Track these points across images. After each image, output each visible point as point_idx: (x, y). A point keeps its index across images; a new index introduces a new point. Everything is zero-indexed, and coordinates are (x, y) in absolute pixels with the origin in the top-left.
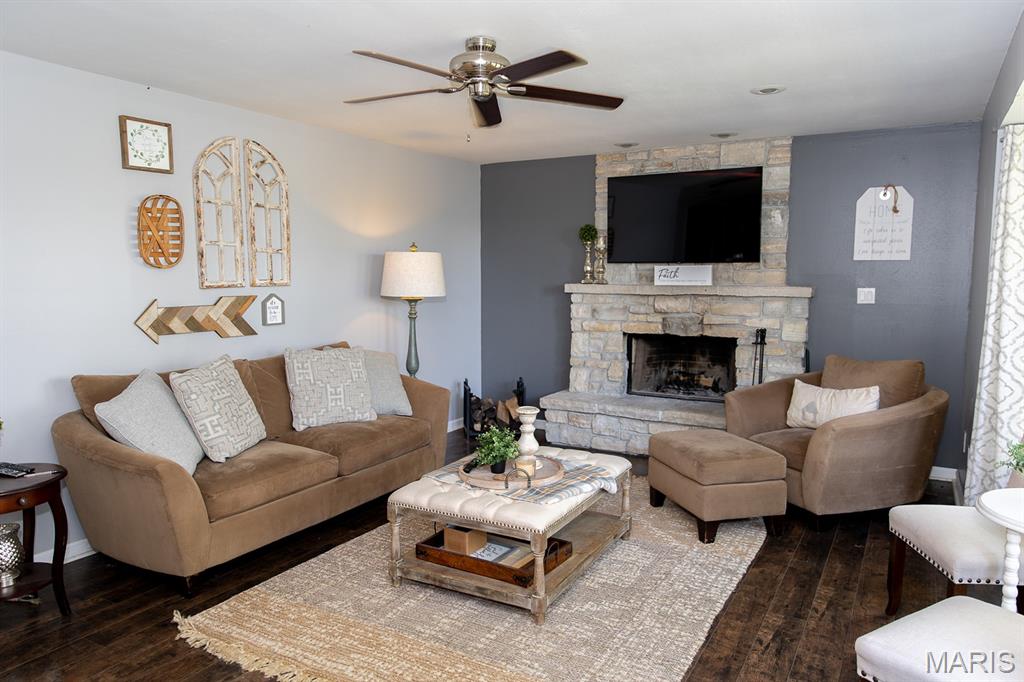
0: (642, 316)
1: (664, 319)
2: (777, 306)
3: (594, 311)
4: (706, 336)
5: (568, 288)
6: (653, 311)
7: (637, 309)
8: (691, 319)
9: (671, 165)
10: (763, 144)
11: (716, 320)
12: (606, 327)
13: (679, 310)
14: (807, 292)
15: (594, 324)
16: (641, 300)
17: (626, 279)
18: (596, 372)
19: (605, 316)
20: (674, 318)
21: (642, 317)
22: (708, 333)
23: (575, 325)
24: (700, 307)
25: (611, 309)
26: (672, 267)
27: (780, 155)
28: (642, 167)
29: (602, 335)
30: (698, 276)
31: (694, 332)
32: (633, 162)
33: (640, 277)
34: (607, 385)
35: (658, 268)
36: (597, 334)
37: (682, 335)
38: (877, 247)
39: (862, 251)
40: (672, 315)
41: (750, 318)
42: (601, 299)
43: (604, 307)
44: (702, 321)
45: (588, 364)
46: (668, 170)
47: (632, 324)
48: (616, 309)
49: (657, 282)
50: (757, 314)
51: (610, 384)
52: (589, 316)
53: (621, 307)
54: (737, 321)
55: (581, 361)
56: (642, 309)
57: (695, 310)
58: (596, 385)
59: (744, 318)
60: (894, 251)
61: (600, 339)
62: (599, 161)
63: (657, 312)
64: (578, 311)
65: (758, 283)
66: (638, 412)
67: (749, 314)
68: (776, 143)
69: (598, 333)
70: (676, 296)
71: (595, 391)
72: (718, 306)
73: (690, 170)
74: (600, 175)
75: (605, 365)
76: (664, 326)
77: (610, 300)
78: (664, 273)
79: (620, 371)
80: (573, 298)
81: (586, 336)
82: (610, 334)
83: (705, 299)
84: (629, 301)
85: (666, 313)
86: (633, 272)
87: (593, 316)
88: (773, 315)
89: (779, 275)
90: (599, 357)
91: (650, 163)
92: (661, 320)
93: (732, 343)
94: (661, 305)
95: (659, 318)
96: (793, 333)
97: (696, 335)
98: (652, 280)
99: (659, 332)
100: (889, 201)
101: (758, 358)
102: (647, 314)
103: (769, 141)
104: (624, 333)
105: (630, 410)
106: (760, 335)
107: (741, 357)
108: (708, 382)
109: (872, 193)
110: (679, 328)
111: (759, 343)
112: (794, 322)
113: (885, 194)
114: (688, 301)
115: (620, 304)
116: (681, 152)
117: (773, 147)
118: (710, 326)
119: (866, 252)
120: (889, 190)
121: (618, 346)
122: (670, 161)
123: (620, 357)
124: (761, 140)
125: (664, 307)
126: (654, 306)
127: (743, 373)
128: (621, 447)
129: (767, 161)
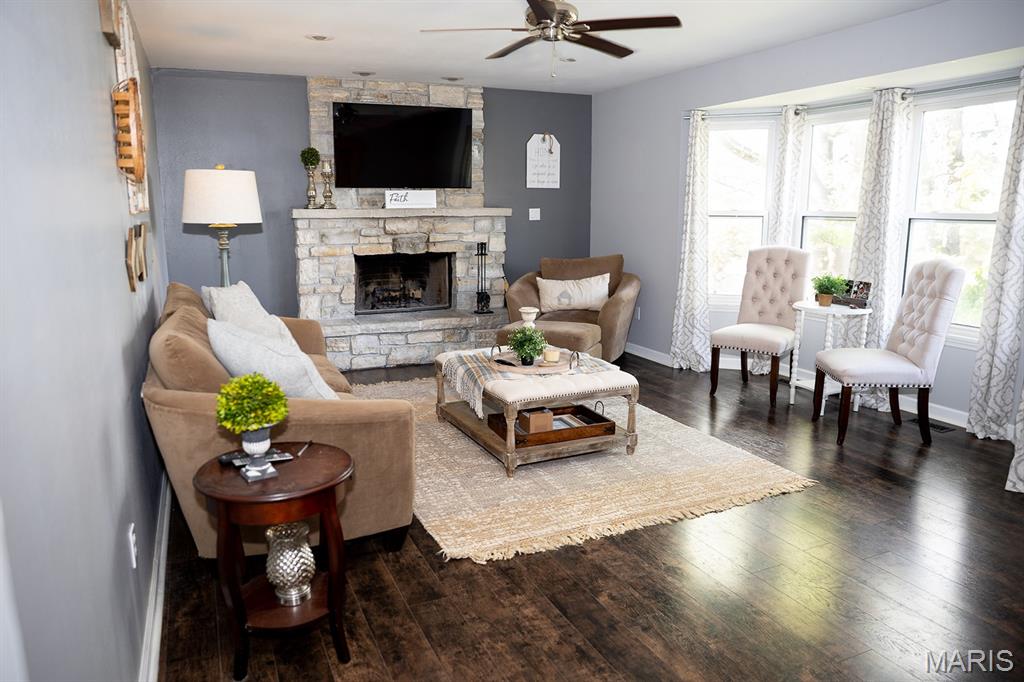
0: (373, 238)
1: (394, 240)
2: (484, 224)
3: (323, 236)
4: (431, 253)
5: (296, 213)
6: (383, 233)
7: (368, 232)
8: (420, 238)
9: (386, 97)
10: (462, 89)
11: (440, 238)
12: (338, 251)
13: (408, 230)
14: (508, 212)
15: (324, 249)
16: (372, 223)
17: (348, 203)
18: (329, 297)
19: (335, 240)
20: (403, 238)
21: (374, 240)
22: (433, 249)
23: (301, 252)
24: (426, 227)
25: (341, 233)
26: (402, 192)
27: (476, 101)
28: (358, 95)
29: (332, 260)
30: (423, 199)
31: (421, 250)
32: (347, 90)
33: (362, 202)
34: (341, 309)
35: (388, 193)
36: (327, 260)
37: (411, 252)
38: (541, 178)
39: (533, 182)
40: (402, 236)
41: (466, 235)
42: (330, 224)
43: (334, 231)
44: (428, 239)
45: (319, 290)
46: (383, 102)
47: (364, 247)
48: (346, 233)
49: (388, 206)
50: (470, 231)
51: (343, 307)
52: (316, 241)
53: (352, 230)
54: (456, 238)
55: (311, 288)
56: (374, 232)
57: (422, 230)
58: (328, 310)
59: (460, 234)
60: (551, 181)
61: (330, 263)
63: (387, 233)
64: (305, 238)
65: (465, 205)
66: (373, 327)
67: (464, 232)
68: (473, 90)
69: (330, 259)
70: (404, 219)
71: (328, 316)
72: (440, 225)
73: (403, 104)
74: (314, 98)
75: (337, 289)
76: (394, 246)
77: (340, 224)
78: (394, 197)
79: (350, 294)
80: (299, 224)
81: (316, 261)
82: (341, 258)
83: (430, 220)
84: (359, 225)
85: (396, 234)
86: (354, 197)
87: (322, 241)
88: (482, 231)
89: (479, 199)
90: (330, 282)
91: (366, 92)
92: (391, 241)
93: (450, 256)
94: (391, 227)
95: (389, 239)
96: (497, 245)
97: (423, 252)
98: (374, 204)
99: (390, 252)
100: (546, 146)
101: (481, 267)
102: (378, 236)
103: (466, 89)
104: (355, 256)
105: (392, 325)
106: (482, 246)
107: (460, 268)
108: (418, 294)
109: (536, 138)
110: (408, 247)
111: (482, 254)
112: (497, 236)
113: (544, 139)
114: (416, 222)
115: (350, 228)
116: (395, 87)
117: (470, 93)
118: (434, 243)
119: (534, 182)
120: (547, 136)
121: (350, 270)
122: (385, 93)
123: (353, 279)
124: (462, 86)
125: (395, 229)
126: (384, 228)
127: (463, 280)
128: (381, 362)
129: (466, 104)
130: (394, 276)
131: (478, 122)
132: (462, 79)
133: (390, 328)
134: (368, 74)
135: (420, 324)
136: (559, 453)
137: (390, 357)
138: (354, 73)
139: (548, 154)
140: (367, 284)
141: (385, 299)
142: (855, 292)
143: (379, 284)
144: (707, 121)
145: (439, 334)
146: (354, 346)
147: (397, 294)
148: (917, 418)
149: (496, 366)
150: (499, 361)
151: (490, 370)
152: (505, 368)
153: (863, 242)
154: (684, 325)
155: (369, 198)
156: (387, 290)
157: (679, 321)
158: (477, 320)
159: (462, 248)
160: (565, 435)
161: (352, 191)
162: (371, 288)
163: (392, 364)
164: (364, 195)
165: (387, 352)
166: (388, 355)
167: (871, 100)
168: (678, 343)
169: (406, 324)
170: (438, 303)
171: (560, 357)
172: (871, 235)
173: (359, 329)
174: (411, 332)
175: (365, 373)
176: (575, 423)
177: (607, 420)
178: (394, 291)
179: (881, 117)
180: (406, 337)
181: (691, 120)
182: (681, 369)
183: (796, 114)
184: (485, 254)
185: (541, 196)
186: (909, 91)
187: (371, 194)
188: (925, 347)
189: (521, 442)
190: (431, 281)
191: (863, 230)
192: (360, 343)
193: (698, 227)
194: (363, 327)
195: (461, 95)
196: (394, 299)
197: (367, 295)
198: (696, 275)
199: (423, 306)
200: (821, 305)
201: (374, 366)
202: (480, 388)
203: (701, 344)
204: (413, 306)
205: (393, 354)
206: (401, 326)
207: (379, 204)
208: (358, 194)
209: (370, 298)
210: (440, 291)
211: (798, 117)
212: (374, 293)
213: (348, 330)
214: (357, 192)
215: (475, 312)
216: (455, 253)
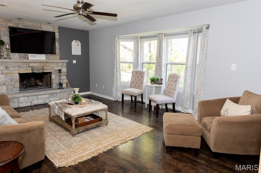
1: (32, 69)
2: (60, 64)
3: (7, 67)
6: (28, 67)
7: (23, 66)
8: (40, 68)
9: (27, 26)
10: (52, 26)
11: (47, 68)
12: (12, 72)
13: (37, 66)
14: (67, 61)
15: (7, 71)
16: (24, 64)
17: (16, 57)
18: (9, 86)
19: (11, 69)
20: (35, 68)
21: (25, 68)
22: (45, 71)
24: (42, 65)
25: (14, 67)
26: (34, 55)
27: (56, 30)
28: (18, 25)
29: (11, 75)
30: (42, 57)
31: (41, 71)
32: (14, 23)
33: (21, 57)
34: (14, 89)
35: (29, 55)
36: (9, 75)
37: (38, 72)
38: (76, 52)
41: (54, 67)
42: (9, 64)
43: (11, 66)
44: (43, 68)
45: (6, 84)
46: (26, 28)
47: (22, 71)
49: (30, 59)
50: (56, 66)
52: (5, 69)
53: (17, 66)
54: (52, 68)
55: (3, 83)
56: (25, 66)
57: (41, 66)
58: (10, 90)
59: (53, 67)
63: (29, 67)
64: (0, 68)
65: (54, 59)
66: (26, 94)
67: (54, 66)
68: (55, 27)
70: (35, 63)
71: (10, 92)
72: (47, 65)
73: (33, 29)
74: (1, 24)
75: (13, 83)
76: (32, 70)
77: (13, 64)
78: (32, 56)
79: (18, 85)
81: (5, 75)
82: (14, 74)
83: (43, 63)
84: (20, 64)
85: (33, 67)
87: (7, 69)
88: (59, 66)
89: (58, 57)
90: (10, 81)
91: (20, 25)
93: (50, 73)
94: (31, 65)
95: (30, 68)
96: (64, 70)
97: (42, 72)
98: (25, 58)
99: (31, 72)
100: (77, 43)
101: (60, 76)
102: (26, 67)
103: (53, 26)
104: (19, 73)
105: (32, 93)
106: (60, 71)
107: (53, 76)
108: (40, 84)
109: (74, 41)
110: (37, 70)
111: (60, 73)
112: (64, 68)
113: (76, 42)
114: (39, 63)
115: (17, 65)
116: (30, 24)
117: (55, 28)
118: (45, 70)
119: (74, 53)
120: (77, 41)
121: (17, 77)
122: (27, 25)
123: (18, 80)
124: (52, 25)
125: (32, 65)
126: (29, 65)
127: (54, 80)
128: (29, 104)
129: (53, 30)
130: (32, 79)
131: (57, 36)
132: (52, 23)
133: (32, 94)
134: (21, 19)
135: (42, 93)
136: (87, 128)
137: (32, 103)
138: (16, 18)
139: (77, 46)
140: (23, 81)
141: (29, 86)
142: (159, 81)
143: (27, 81)
144: (119, 39)
145: (48, 95)
146: (19, 100)
147: (34, 84)
148: (172, 110)
149: (68, 105)
150: (68, 104)
151: (66, 107)
152: (70, 105)
153: (157, 69)
154: (115, 90)
155: (23, 56)
156: (30, 83)
157: (114, 89)
158: (59, 91)
159: (54, 71)
160: (89, 123)
161: (17, 54)
162: (25, 83)
163: (33, 105)
164: (21, 55)
165: (31, 101)
166: (31, 102)
167: (157, 36)
168: (114, 94)
169: (37, 93)
170: (47, 86)
171: (86, 101)
172: (158, 67)
173: (21, 95)
174: (39, 95)
175: (23, 108)
176: (92, 119)
177: (100, 117)
178: (33, 83)
179: (160, 40)
180: (37, 97)
181: (115, 39)
182: (115, 101)
183: (140, 38)
184: (61, 73)
185: (76, 57)
186: (166, 35)
187: (24, 55)
188: (173, 93)
189: (76, 126)
190: (45, 80)
191: (157, 66)
192: (22, 99)
193: (118, 66)
194: (23, 94)
195: (52, 28)
196: (32, 86)
197: (23, 85)
198: (118, 77)
199: (42, 87)
200: (152, 84)
201: (27, 106)
202: (63, 112)
203: (120, 94)
204: (39, 87)
205: (33, 102)
206: (35, 94)
207: (26, 58)
208: (19, 55)
209: (24, 86)
210: (47, 83)
211: (141, 39)
212: (25, 84)
213: (17, 96)
214: (19, 54)
215: (59, 88)
216: (52, 72)
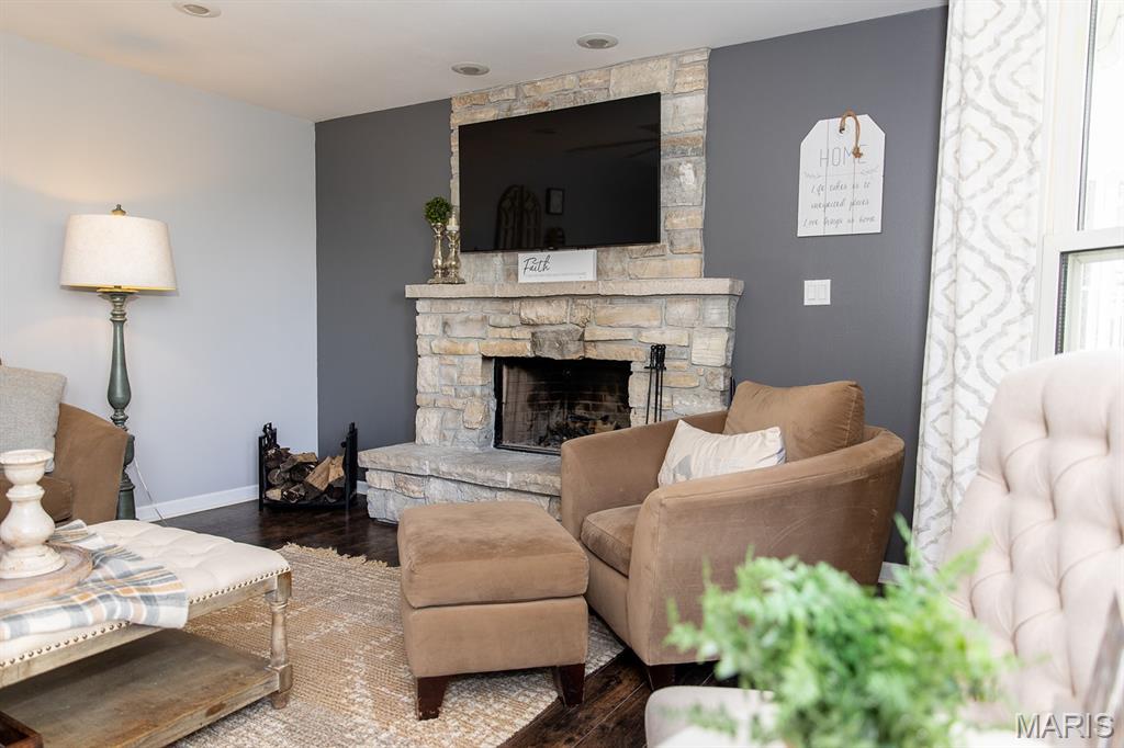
0: (505, 330)
1: (533, 334)
2: (685, 309)
3: (445, 324)
4: (589, 359)
5: (411, 291)
6: (518, 322)
7: (498, 320)
8: (569, 333)
9: (546, 105)
11: (602, 333)
12: (461, 348)
13: (553, 319)
15: (445, 343)
16: (504, 306)
17: (490, 276)
18: (450, 414)
19: (458, 331)
20: (545, 332)
21: (504, 332)
22: (591, 354)
23: (422, 346)
24: (580, 314)
25: (467, 321)
26: (540, 256)
27: (691, 79)
29: (456, 360)
30: (574, 267)
31: (573, 352)
32: (497, 104)
33: (509, 275)
34: (464, 435)
35: (523, 257)
36: (449, 359)
37: (557, 357)
38: (832, 213)
39: (810, 223)
40: (543, 329)
41: (646, 328)
42: (453, 306)
43: (459, 318)
44: (583, 335)
45: (439, 403)
47: (493, 343)
48: (472, 320)
49: (522, 279)
50: (656, 323)
51: (466, 433)
52: (439, 332)
53: (480, 317)
54: (629, 334)
55: (430, 398)
56: (505, 320)
57: (574, 320)
58: (449, 434)
59: (639, 329)
60: (857, 219)
61: (454, 365)
62: (456, 106)
63: (526, 324)
64: (426, 325)
67: (646, 324)
68: (686, 59)
69: (451, 358)
70: (548, 299)
71: (448, 443)
72: (605, 311)
75: (460, 404)
76: (534, 344)
77: (464, 306)
78: (530, 264)
80: (420, 306)
81: (436, 360)
82: (466, 359)
83: (586, 302)
84: (488, 307)
85: (536, 325)
87: (444, 332)
88: (679, 324)
89: (693, 263)
90: (453, 393)
91: (519, 103)
92: (530, 336)
93: (622, 369)
94: (531, 312)
95: (526, 333)
96: (708, 352)
97: (577, 357)
99: (530, 353)
100: (847, 142)
101: (655, 391)
102: (511, 327)
103: (675, 60)
104: (484, 356)
109: (823, 129)
110: (552, 347)
111: (655, 368)
113: (842, 128)
114: (565, 304)
115: (477, 312)
117: (681, 66)
118: (593, 343)
120: (850, 121)
121: (475, 377)
125: (533, 316)
126: (520, 315)
127: (639, 415)
139: (849, 158)
185: (833, 253)
216: (630, 363)
